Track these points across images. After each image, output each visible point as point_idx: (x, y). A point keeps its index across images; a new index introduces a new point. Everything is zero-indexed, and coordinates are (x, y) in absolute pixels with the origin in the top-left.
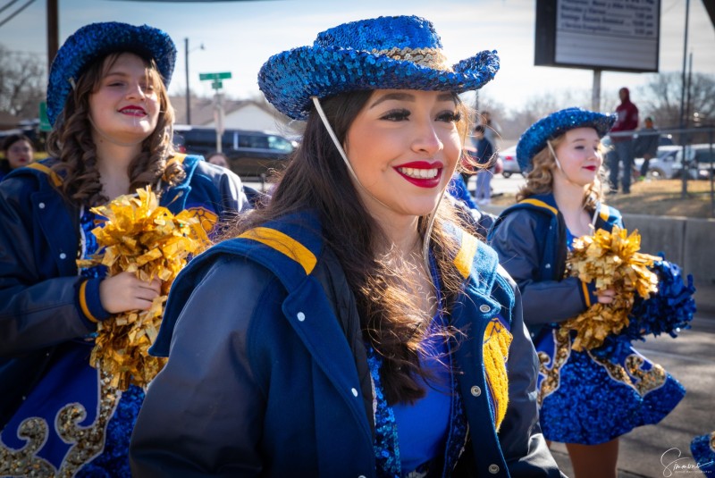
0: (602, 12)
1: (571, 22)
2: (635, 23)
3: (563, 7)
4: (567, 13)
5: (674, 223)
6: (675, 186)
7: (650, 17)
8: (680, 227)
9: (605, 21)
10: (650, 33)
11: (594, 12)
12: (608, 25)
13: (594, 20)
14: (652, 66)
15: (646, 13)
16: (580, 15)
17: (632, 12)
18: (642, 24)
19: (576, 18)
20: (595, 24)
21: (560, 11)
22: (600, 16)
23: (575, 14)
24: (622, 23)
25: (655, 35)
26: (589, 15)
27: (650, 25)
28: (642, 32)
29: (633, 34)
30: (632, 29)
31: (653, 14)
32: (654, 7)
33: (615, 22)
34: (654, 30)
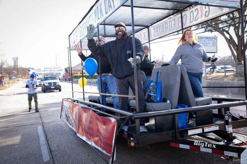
0: (206, 42)
2: (212, 44)
5: (226, 82)
6: (223, 74)
7: (215, 42)
8: (227, 82)
9: (206, 44)
10: (215, 45)
12: (207, 44)
13: (204, 44)
14: (216, 52)
15: (214, 42)
17: (212, 42)
18: (214, 44)
24: (210, 44)
25: (216, 46)
26: (203, 43)
27: (215, 44)
28: (214, 45)
29: (212, 46)
30: (212, 45)
31: (216, 41)
32: (216, 40)
33: (208, 44)
34: (216, 45)
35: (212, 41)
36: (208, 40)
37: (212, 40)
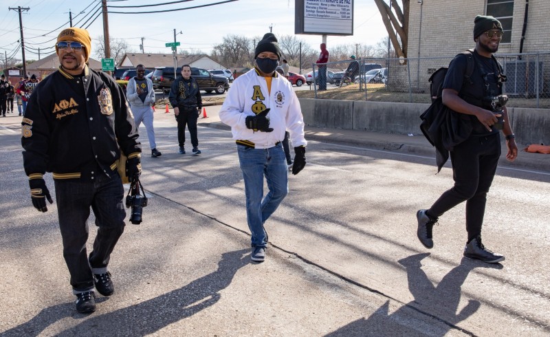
0: (325, 8)
1: (311, 13)
2: (342, 13)
3: (307, 7)
4: (308, 9)
7: (348, 10)
9: (327, 12)
10: (348, 17)
11: (322, 8)
12: (328, 14)
13: (322, 12)
14: (350, 32)
15: (347, 8)
16: (315, 10)
17: (340, 8)
18: (344, 13)
19: (313, 12)
20: (322, 14)
21: (305, 8)
22: (325, 10)
23: (313, 10)
24: (335, 13)
25: (351, 18)
26: (319, 10)
27: (348, 14)
28: (345, 17)
29: (341, 18)
30: (340, 16)
31: (350, 8)
32: (350, 5)
33: (332, 13)
34: (351, 15)
35: (339, 6)
36: (330, 3)
37: (341, 4)
